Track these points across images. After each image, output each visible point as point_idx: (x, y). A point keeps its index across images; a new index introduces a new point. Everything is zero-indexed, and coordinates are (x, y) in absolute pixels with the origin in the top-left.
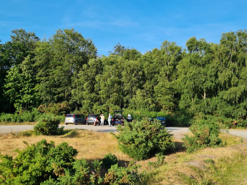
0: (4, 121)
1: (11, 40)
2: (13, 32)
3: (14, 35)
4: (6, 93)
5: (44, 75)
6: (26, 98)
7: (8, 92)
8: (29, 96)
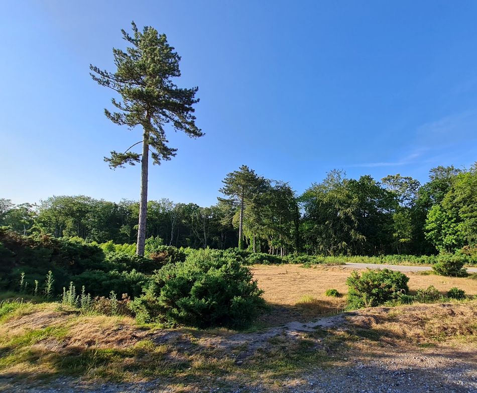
0: (418, 262)
1: (430, 181)
2: (431, 171)
3: (433, 174)
4: (428, 235)
5: (468, 210)
6: (449, 239)
7: (429, 234)
8: (452, 237)
